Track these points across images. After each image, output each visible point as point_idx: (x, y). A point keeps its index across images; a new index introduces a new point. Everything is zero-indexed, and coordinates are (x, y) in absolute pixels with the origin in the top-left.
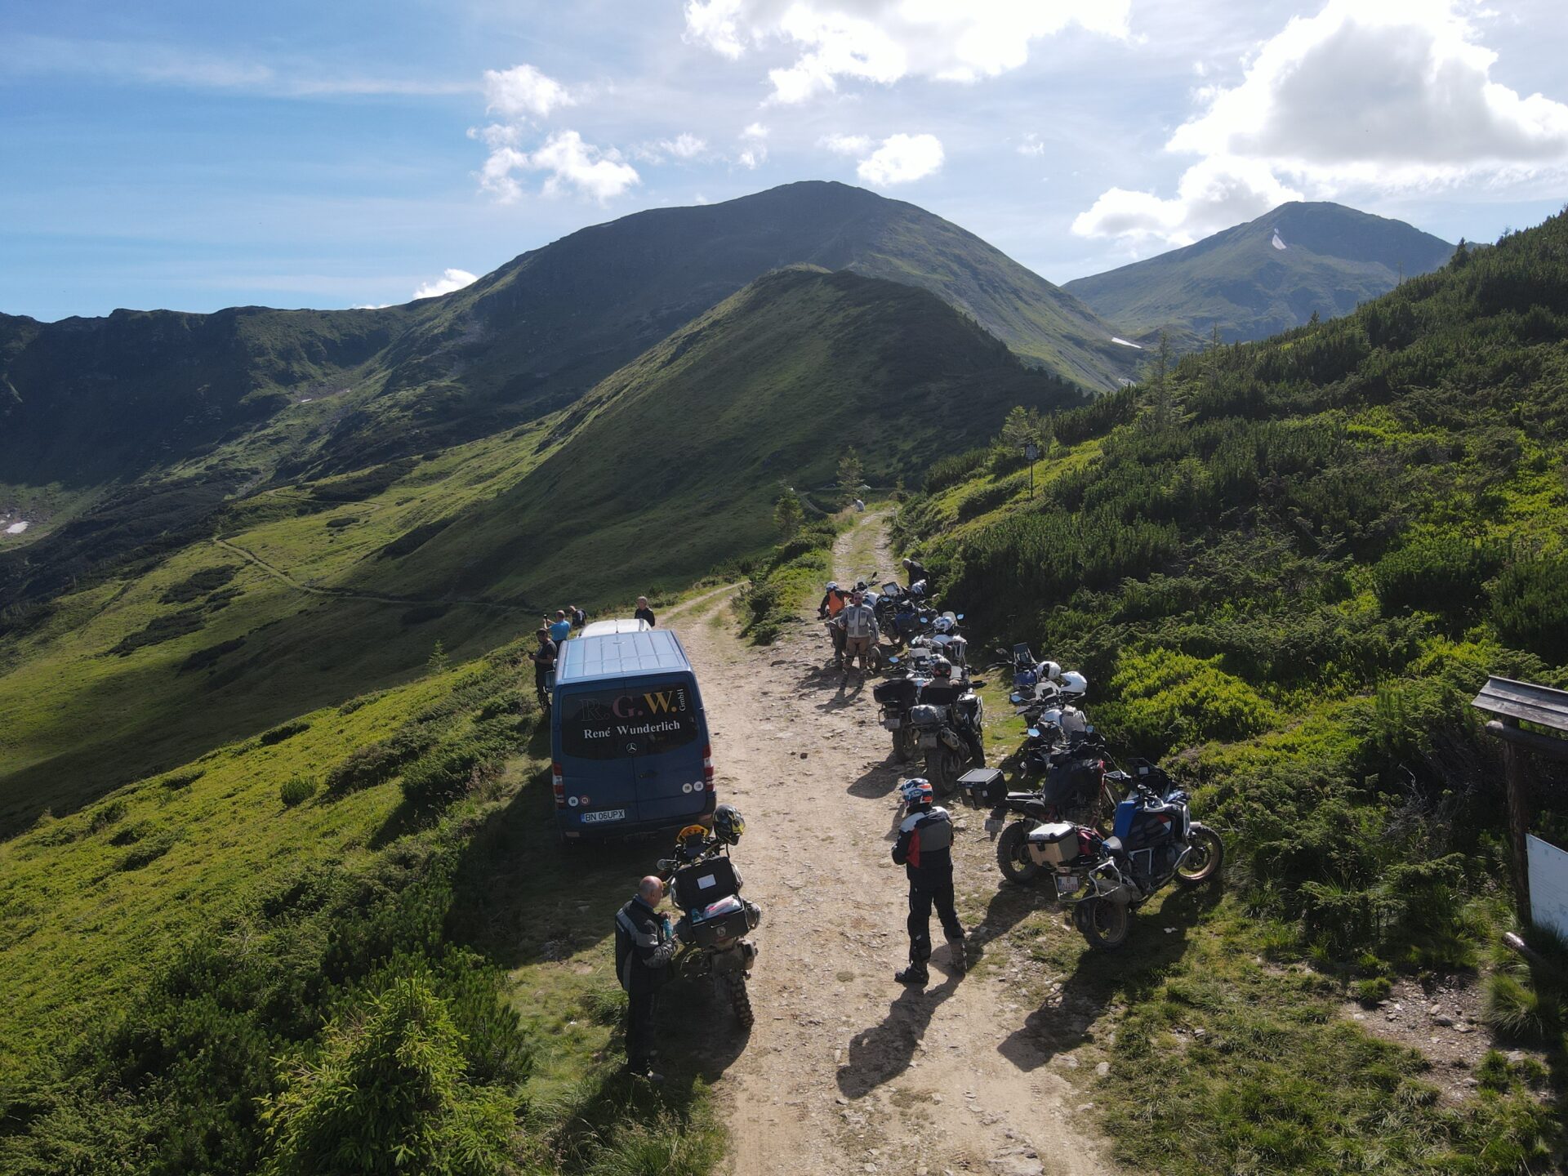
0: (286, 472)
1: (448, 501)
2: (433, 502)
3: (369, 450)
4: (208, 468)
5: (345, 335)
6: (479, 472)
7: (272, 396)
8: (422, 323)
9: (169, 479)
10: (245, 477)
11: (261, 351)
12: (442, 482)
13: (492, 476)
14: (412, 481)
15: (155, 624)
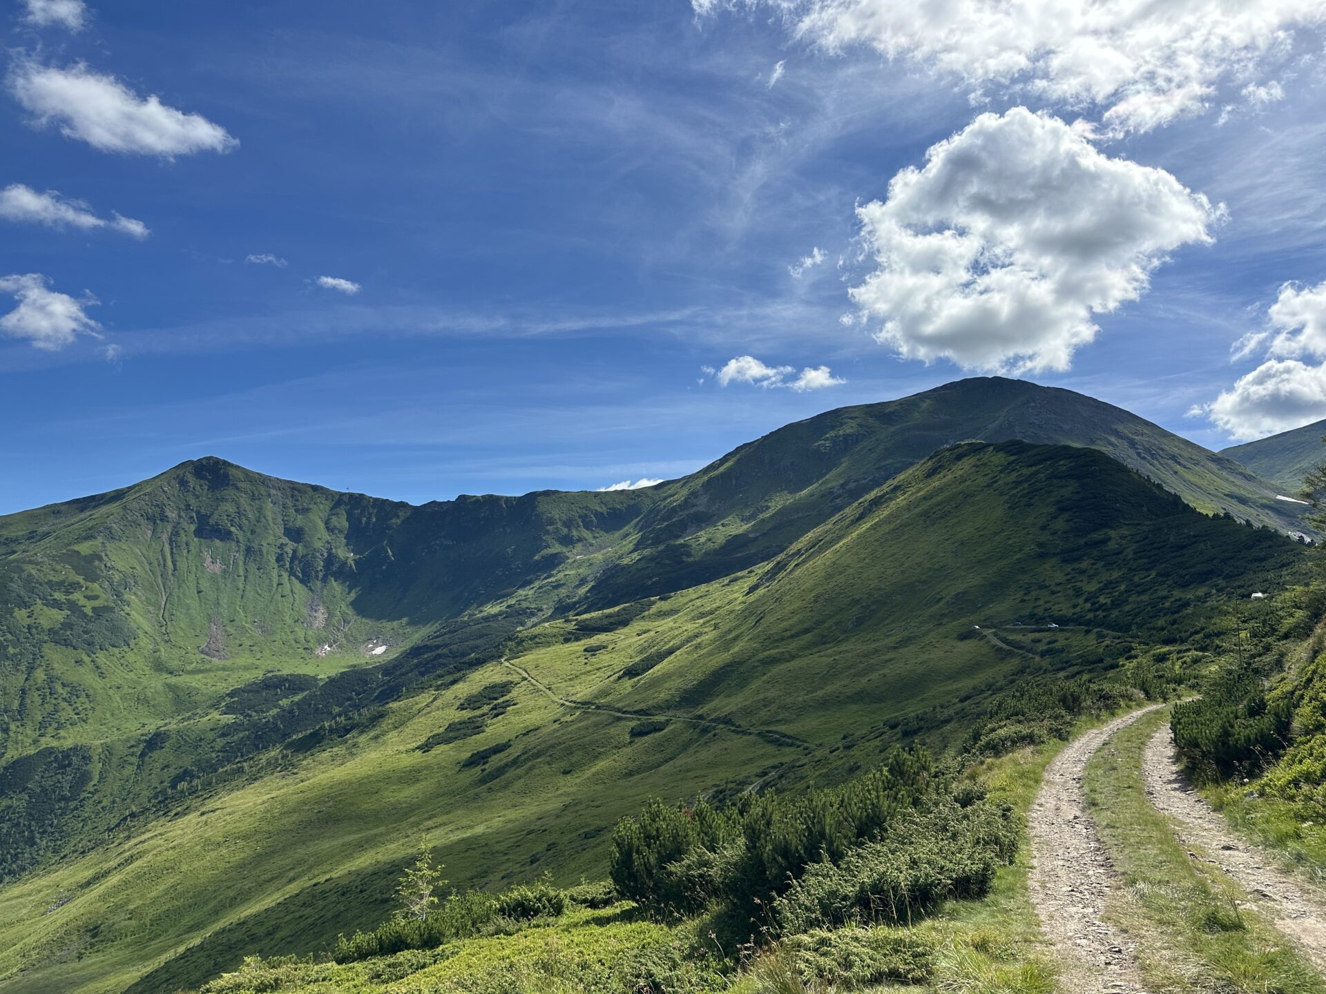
0: (561, 609)
1: (676, 632)
3: (620, 592)
5: (611, 509)
9: (479, 616)
10: (532, 613)
11: (551, 522)
12: (672, 618)
13: (711, 613)
14: (650, 616)
15: (451, 727)
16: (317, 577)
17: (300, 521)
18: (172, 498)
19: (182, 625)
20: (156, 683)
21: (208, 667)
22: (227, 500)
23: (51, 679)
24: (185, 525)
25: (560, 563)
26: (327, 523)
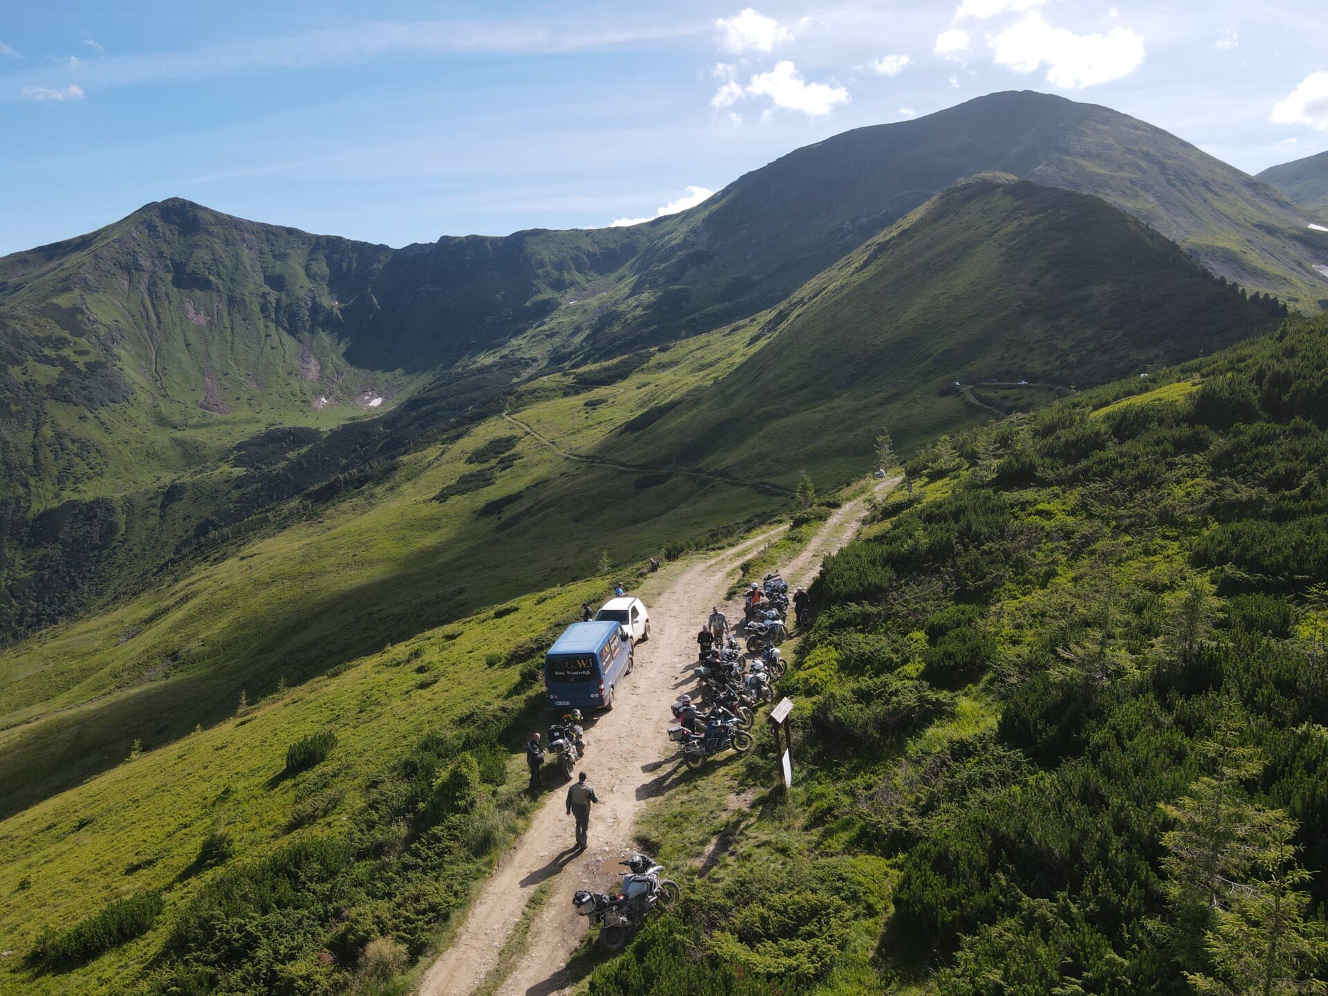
0: (557, 360)
1: (676, 386)
2: (664, 386)
3: (618, 343)
4: (502, 357)
5: (604, 249)
6: (702, 362)
7: (549, 299)
8: (662, 236)
9: (473, 367)
10: (527, 364)
11: (541, 264)
12: (672, 370)
13: (711, 365)
14: (649, 369)
15: (463, 480)
16: (304, 328)
17: (278, 267)
18: (143, 245)
19: (177, 380)
20: (162, 438)
21: (210, 421)
22: (200, 247)
23: (59, 436)
24: (161, 273)
25: (553, 310)
26: (307, 269)
